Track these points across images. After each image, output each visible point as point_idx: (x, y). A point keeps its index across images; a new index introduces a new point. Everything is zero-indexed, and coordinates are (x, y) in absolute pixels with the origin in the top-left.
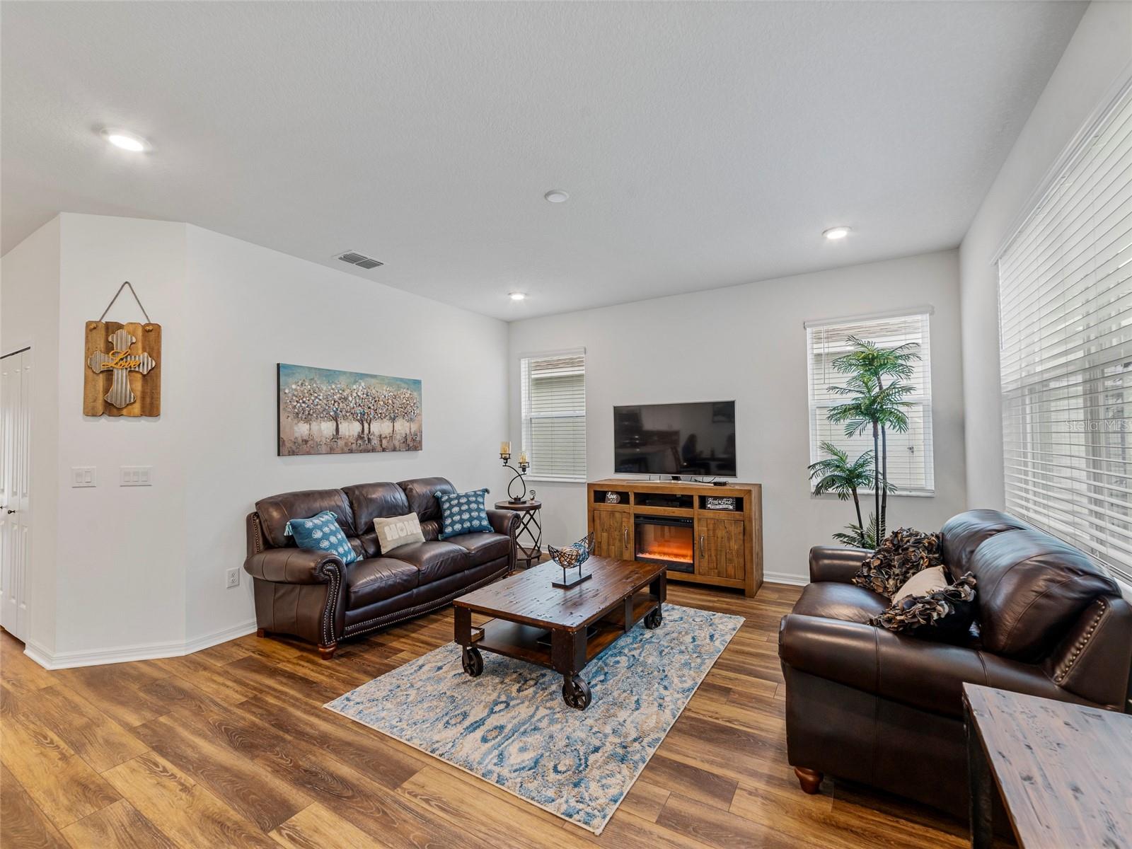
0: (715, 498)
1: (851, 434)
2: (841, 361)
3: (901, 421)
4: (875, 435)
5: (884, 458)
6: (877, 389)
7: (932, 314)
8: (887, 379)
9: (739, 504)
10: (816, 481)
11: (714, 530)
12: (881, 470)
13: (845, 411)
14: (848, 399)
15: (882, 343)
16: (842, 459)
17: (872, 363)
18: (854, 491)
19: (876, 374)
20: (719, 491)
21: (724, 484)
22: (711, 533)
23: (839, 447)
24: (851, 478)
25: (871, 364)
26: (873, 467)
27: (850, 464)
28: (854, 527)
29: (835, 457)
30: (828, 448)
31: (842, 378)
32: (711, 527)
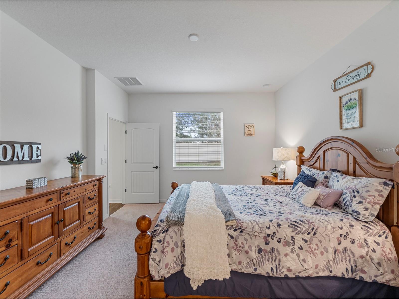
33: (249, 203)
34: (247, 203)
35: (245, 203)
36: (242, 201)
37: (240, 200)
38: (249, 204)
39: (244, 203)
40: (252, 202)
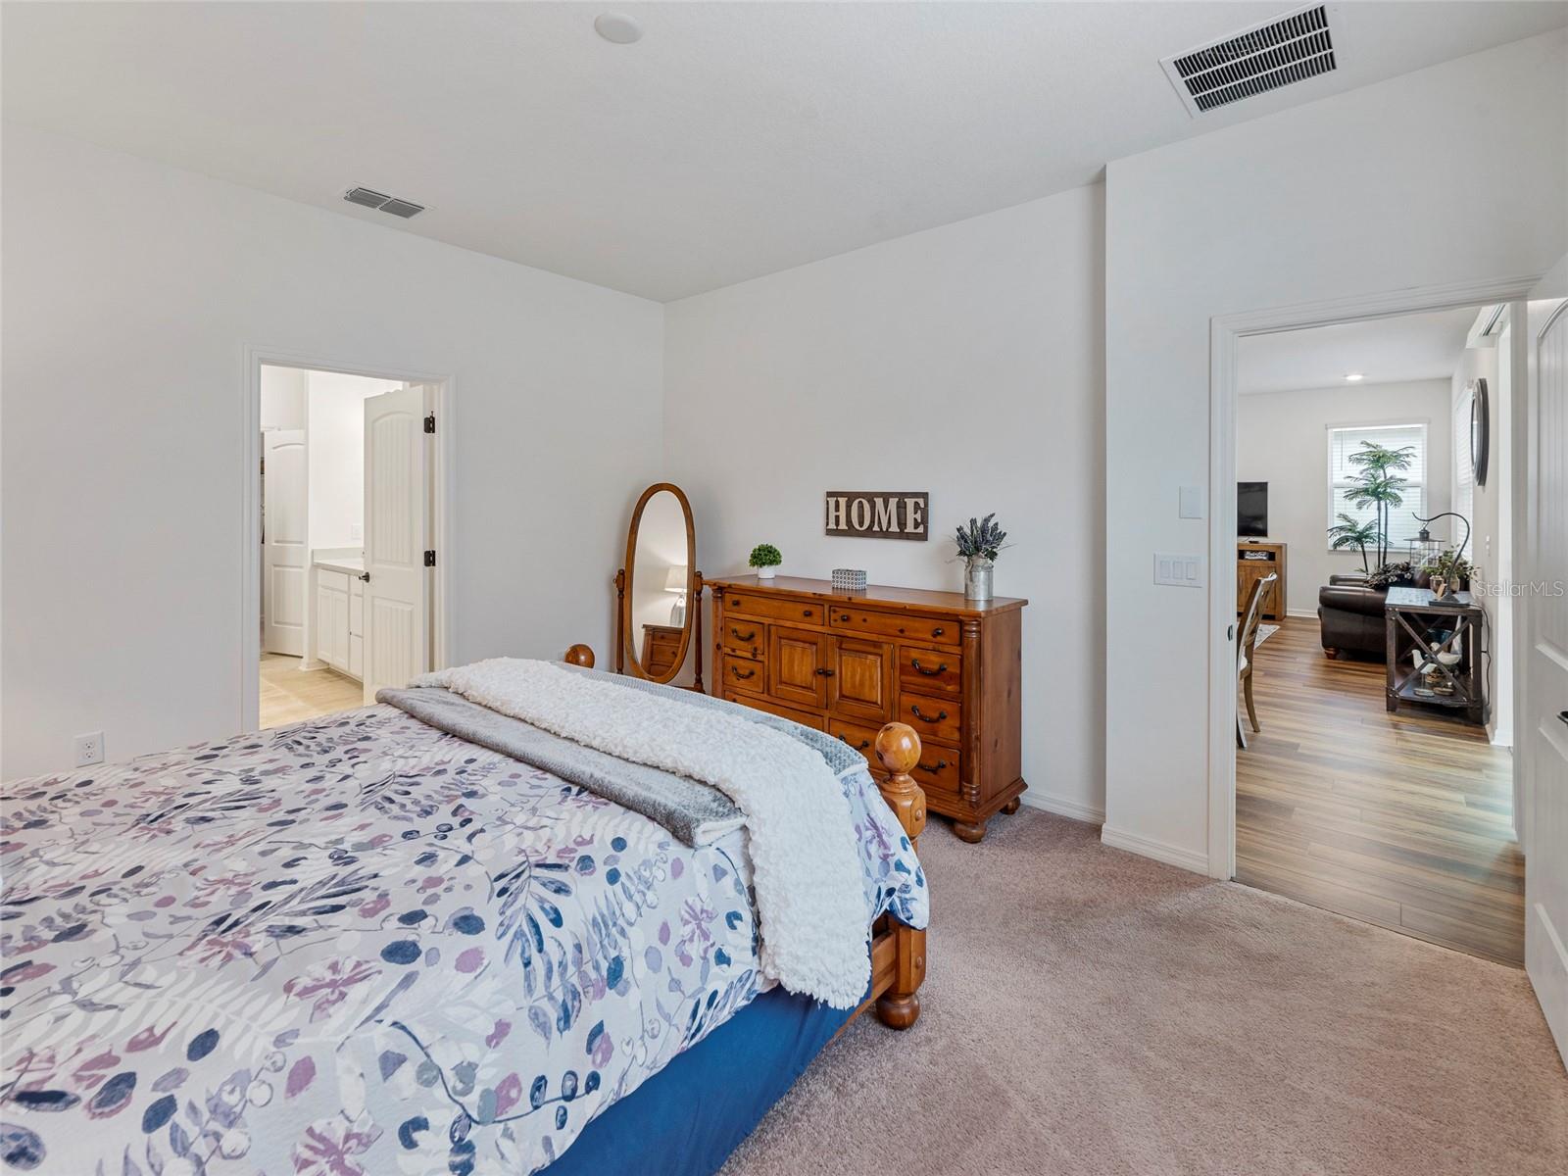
0: (1252, 552)
1: (1360, 508)
2: (1357, 459)
3: (1397, 500)
4: (1379, 509)
5: (1386, 524)
6: (1382, 479)
7: (1429, 423)
8: (1391, 471)
9: (1272, 556)
10: (1335, 538)
11: (1251, 574)
12: (1383, 531)
13: (1357, 493)
14: (1361, 484)
15: (1389, 446)
16: (1354, 525)
17: (1379, 459)
18: (1362, 546)
19: (1382, 467)
20: (1255, 547)
21: (1256, 542)
22: (1248, 576)
23: (1351, 516)
24: (1360, 538)
25: (1378, 461)
26: (1377, 530)
27: (1360, 527)
28: (1362, 571)
29: (1349, 524)
30: (1345, 517)
31: (1355, 470)
32: (1248, 571)
33: (349, 756)
34: (356, 754)
35: (370, 750)
36: (383, 752)
37: (396, 754)
38: (346, 752)
39: (369, 747)
40: (333, 764)
